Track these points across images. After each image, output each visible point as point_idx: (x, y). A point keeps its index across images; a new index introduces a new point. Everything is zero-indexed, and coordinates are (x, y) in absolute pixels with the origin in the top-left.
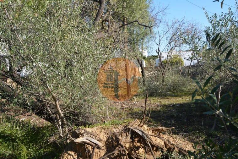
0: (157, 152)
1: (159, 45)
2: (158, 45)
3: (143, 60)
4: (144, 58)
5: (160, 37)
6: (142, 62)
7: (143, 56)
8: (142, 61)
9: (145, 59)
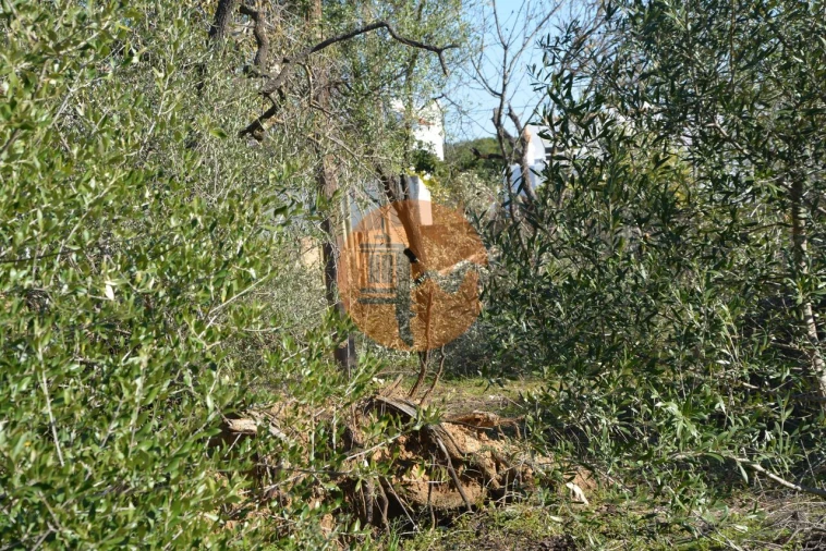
0: (470, 487)
1: (502, 96)
2: (495, 93)
3: (414, 179)
4: (424, 163)
5: (506, 48)
6: (411, 195)
7: (415, 146)
8: (410, 184)
9: (429, 169)
